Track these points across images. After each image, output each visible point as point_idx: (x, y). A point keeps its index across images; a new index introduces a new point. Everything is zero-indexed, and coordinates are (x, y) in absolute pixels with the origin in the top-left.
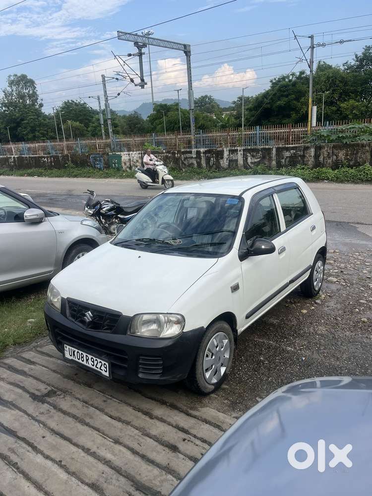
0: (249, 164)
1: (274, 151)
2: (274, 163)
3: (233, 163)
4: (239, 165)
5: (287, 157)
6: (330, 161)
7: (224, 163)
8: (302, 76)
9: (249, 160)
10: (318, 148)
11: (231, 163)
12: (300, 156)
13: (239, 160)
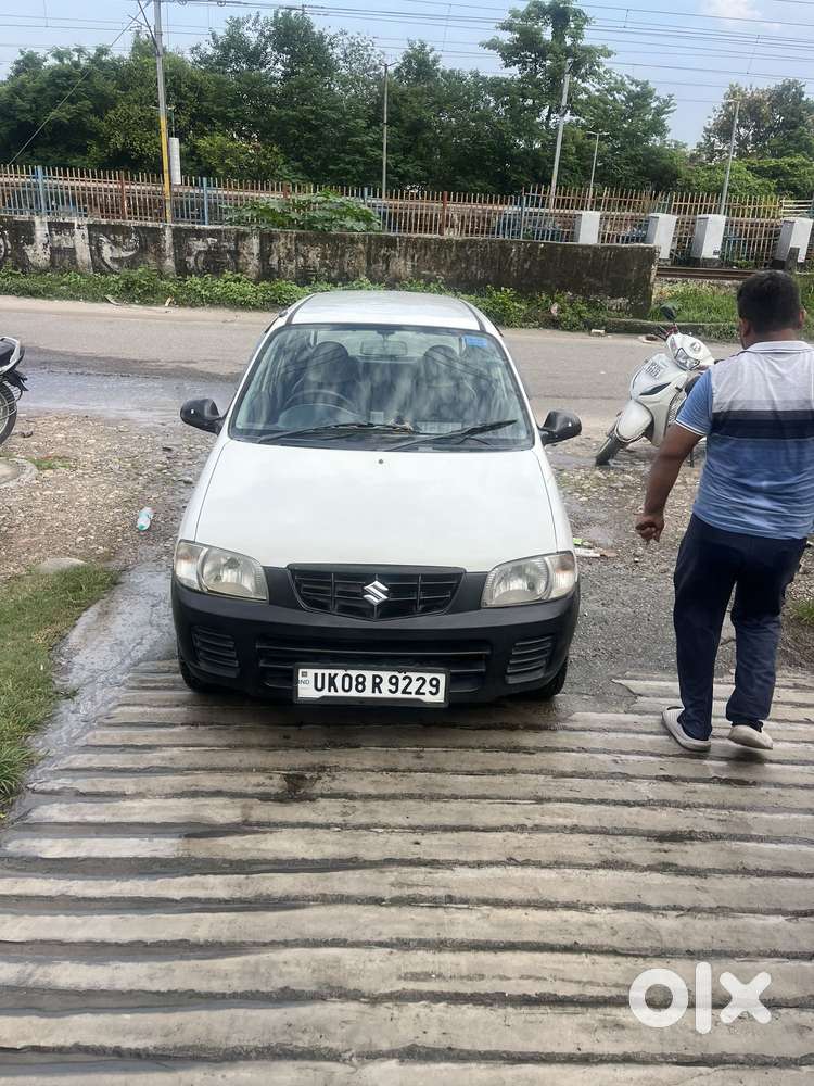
0: (109, 263)
1: (168, 237)
2: (169, 263)
3: (62, 258)
4: (80, 263)
5: (200, 252)
6: (291, 267)
7: (38, 254)
8: (104, 58)
9: (107, 252)
10: (267, 239)
11: (58, 257)
12: (229, 252)
13: (77, 250)
